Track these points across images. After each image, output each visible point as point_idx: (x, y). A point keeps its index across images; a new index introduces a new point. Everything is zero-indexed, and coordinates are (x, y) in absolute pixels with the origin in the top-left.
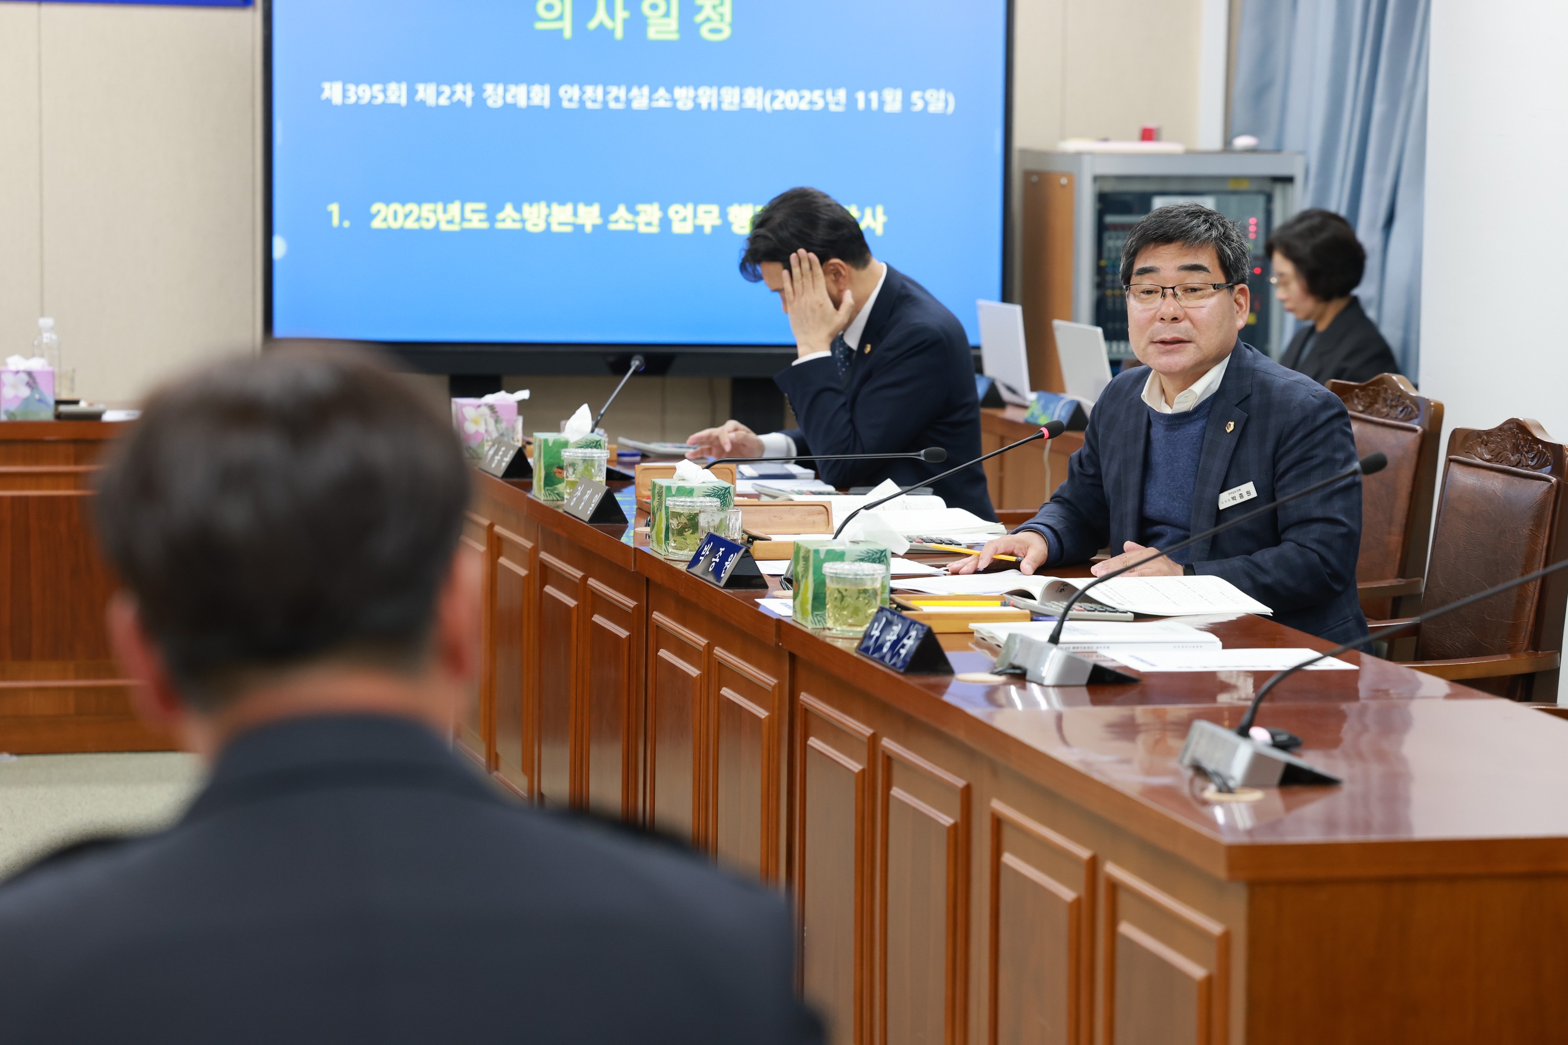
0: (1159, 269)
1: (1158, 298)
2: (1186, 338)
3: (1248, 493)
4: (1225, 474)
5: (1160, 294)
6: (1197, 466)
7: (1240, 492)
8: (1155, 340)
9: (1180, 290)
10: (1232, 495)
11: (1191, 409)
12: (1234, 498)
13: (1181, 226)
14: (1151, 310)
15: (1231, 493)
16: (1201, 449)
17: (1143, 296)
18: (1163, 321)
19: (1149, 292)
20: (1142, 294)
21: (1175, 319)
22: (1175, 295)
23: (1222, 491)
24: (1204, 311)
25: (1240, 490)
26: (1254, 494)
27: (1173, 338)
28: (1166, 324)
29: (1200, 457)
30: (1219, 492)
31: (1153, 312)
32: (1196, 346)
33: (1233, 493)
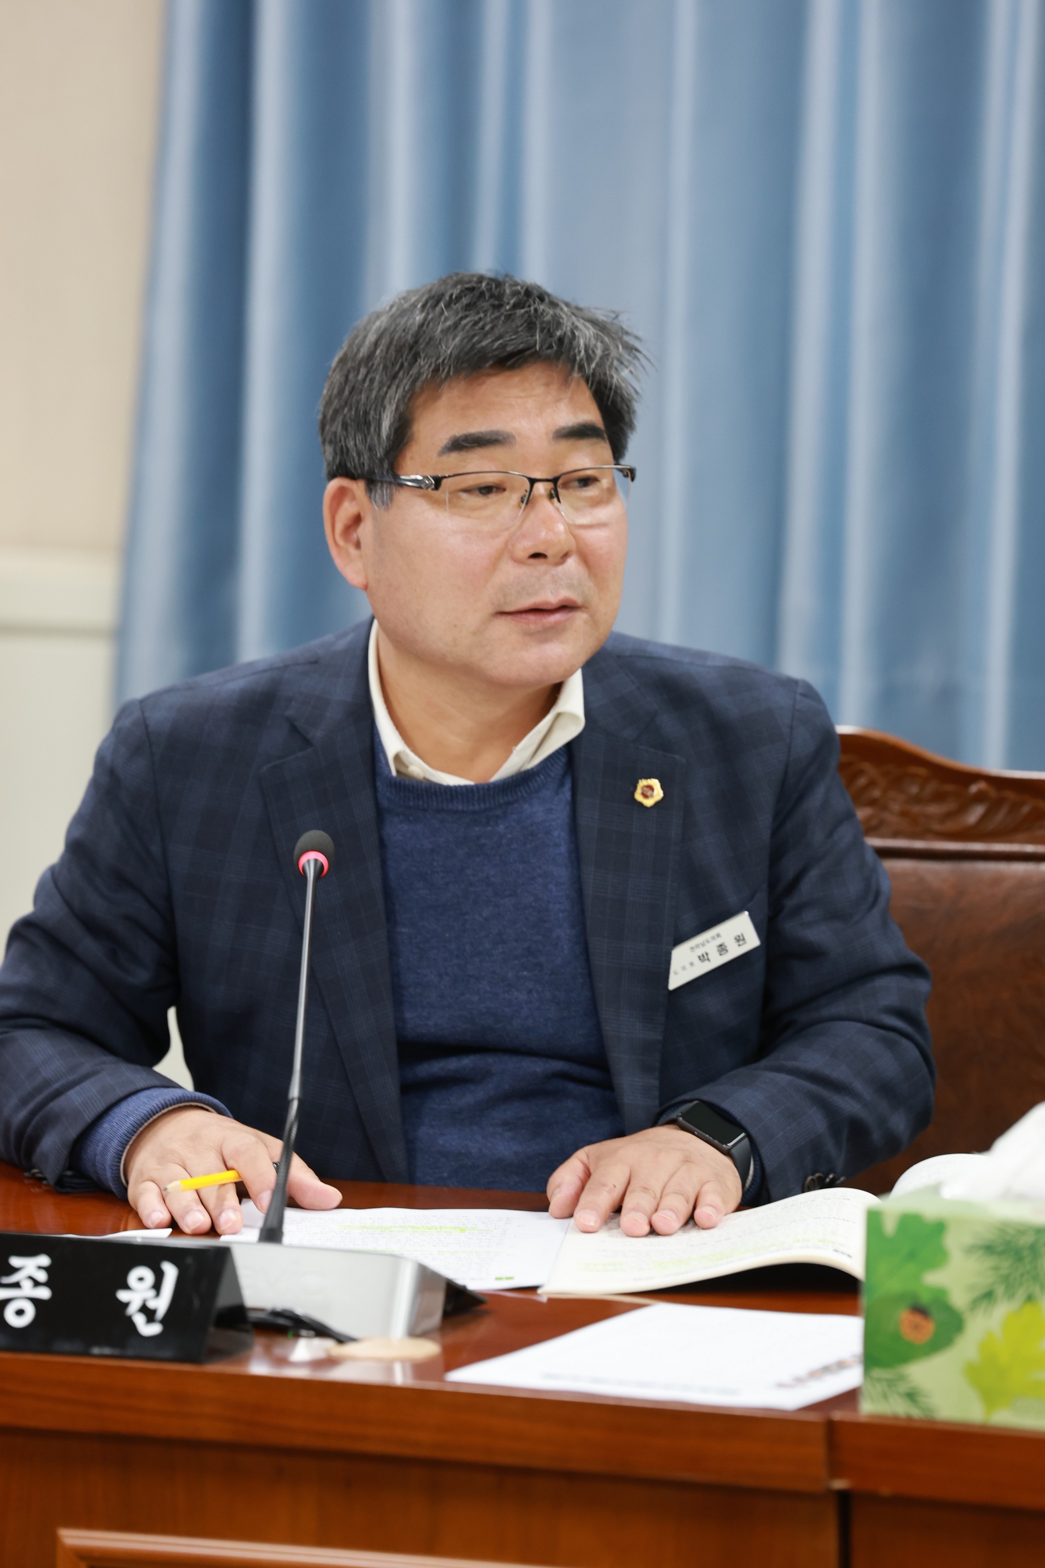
2: (573, 600)
3: (740, 939)
4: (672, 904)
5: (515, 498)
7: (719, 941)
8: (504, 609)
9: (562, 485)
10: (700, 951)
12: (703, 958)
14: (488, 536)
15: (698, 946)
20: (465, 496)
23: (678, 944)
25: (718, 935)
26: (753, 941)
30: (670, 947)
32: (592, 616)
33: (703, 945)
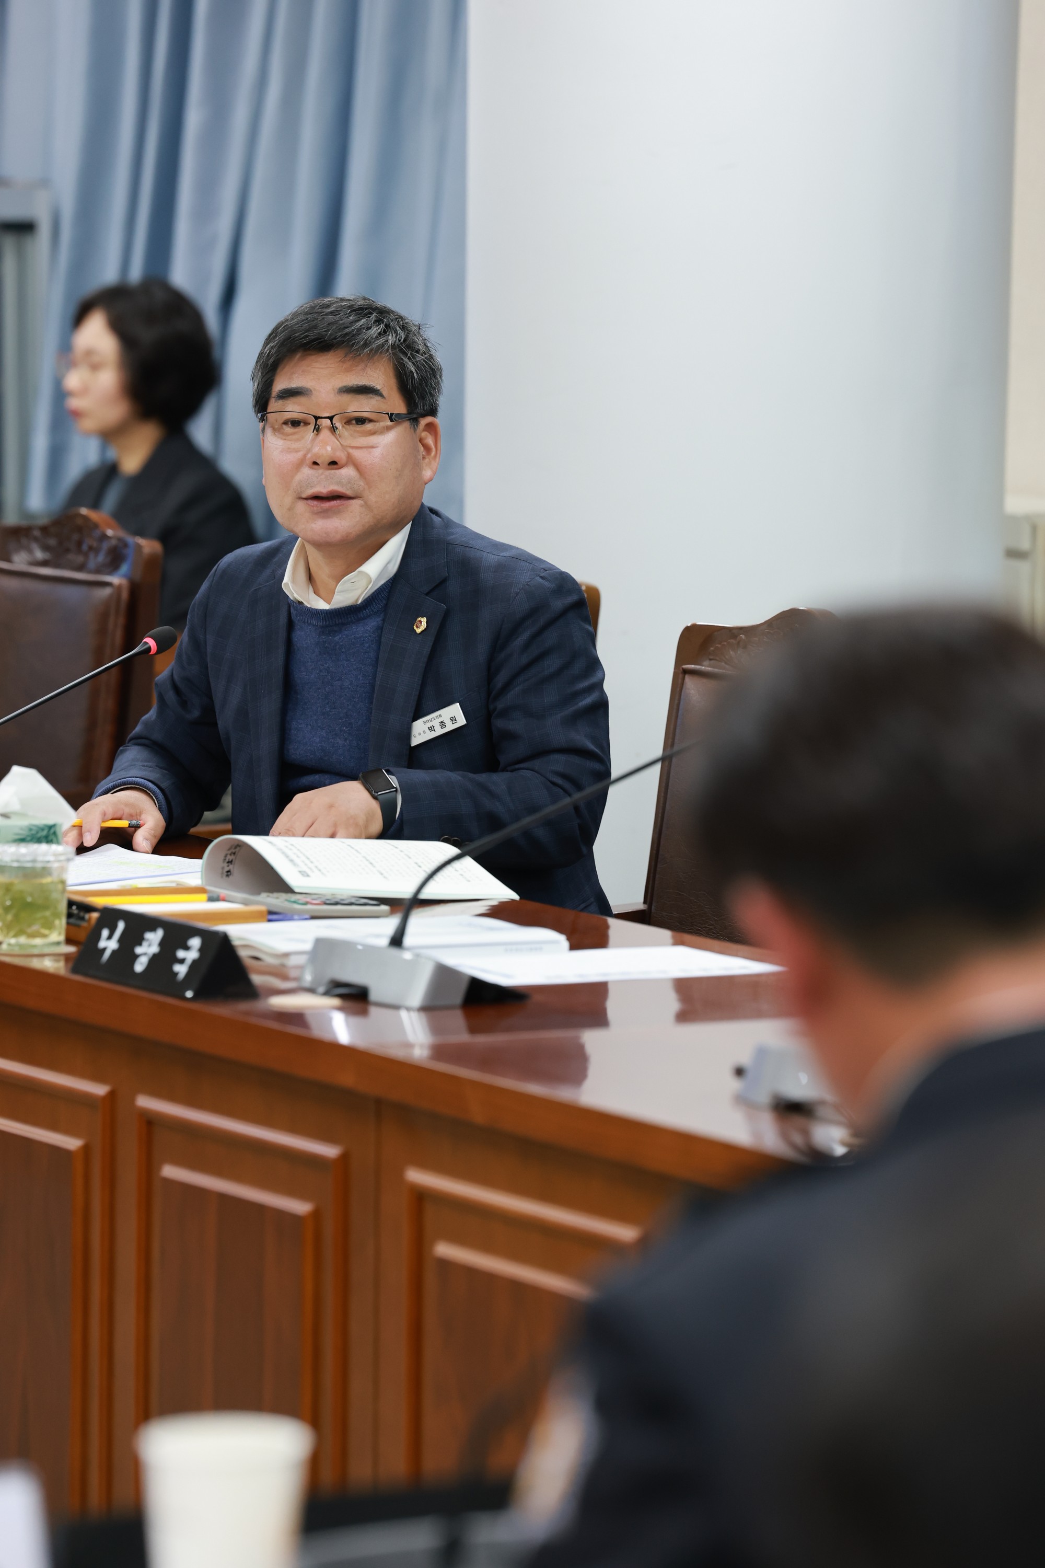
0: (311, 391)
1: (308, 433)
2: (349, 493)
3: (453, 720)
4: (418, 693)
5: (312, 427)
6: (373, 686)
7: (441, 719)
8: (304, 496)
9: (340, 421)
10: (429, 725)
11: (360, 602)
12: (431, 729)
13: (342, 326)
14: (297, 451)
15: (428, 721)
16: (377, 658)
17: (288, 429)
18: (316, 467)
19: (295, 423)
20: (284, 426)
21: (333, 464)
22: (333, 429)
23: (416, 718)
24: (377, 452)
25: (440, 716)
26: (462, 721)
27: (331, 492)
28: (320, 471)
29: (376, 671)
30: (411, 720)
31: (300, 455)
32: (366, 503)
33: (431, 721)
